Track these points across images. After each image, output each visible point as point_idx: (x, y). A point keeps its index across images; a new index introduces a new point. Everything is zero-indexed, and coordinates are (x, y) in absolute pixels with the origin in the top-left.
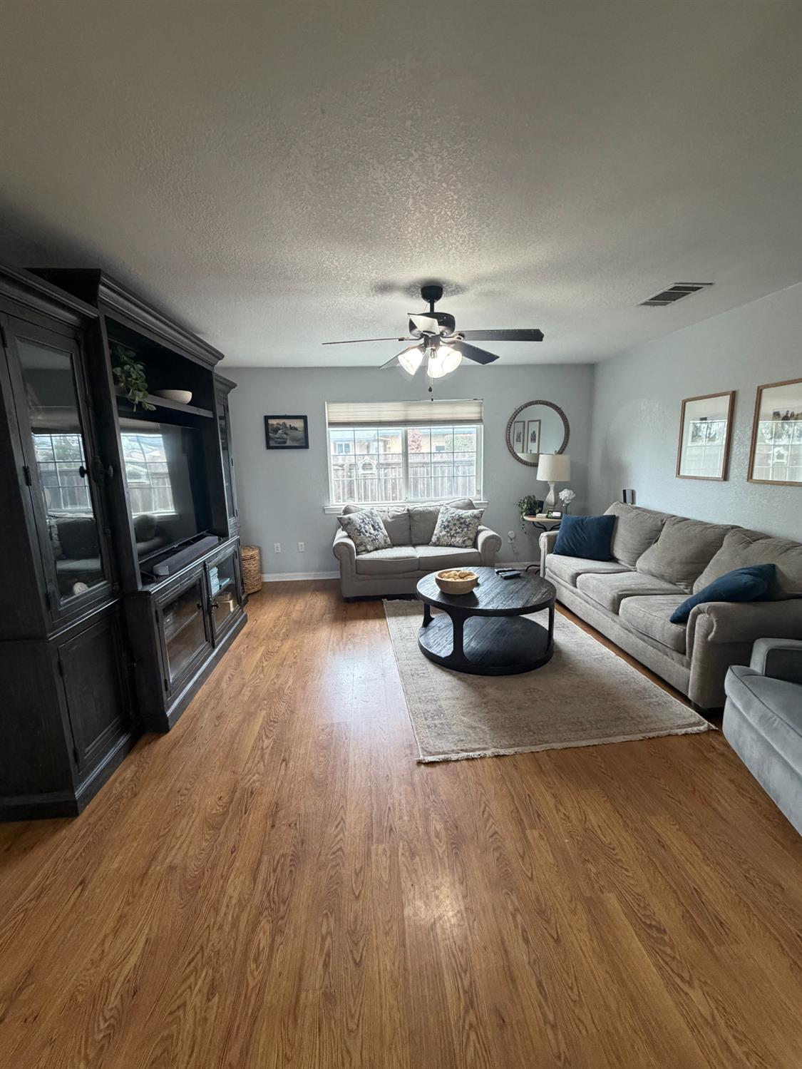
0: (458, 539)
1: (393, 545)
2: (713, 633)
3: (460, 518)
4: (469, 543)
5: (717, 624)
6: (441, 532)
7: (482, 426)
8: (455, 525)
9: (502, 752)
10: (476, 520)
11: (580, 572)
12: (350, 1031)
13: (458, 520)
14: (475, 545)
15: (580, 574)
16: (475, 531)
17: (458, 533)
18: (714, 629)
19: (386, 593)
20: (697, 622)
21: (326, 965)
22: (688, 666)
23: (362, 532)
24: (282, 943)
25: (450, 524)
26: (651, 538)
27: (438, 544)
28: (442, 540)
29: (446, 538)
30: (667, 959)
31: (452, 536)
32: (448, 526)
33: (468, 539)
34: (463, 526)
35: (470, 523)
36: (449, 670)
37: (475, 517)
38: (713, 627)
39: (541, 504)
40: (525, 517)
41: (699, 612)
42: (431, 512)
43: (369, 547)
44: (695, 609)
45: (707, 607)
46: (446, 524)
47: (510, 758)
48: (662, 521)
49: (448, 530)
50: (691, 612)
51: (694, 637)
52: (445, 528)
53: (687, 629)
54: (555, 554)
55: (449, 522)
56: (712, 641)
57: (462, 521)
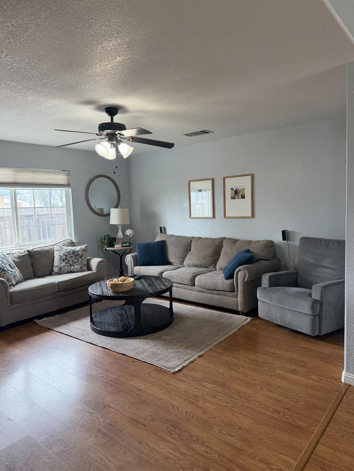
0: (76, 267)
1: (26, 279)
2: (247, 278)
3: (74, 252)
4: (85, 268)
5: (248, 273)
6: (61, 264)
7: (70, 190)
8: (71, 257)
9: (200, 354)
10: (85, 252)
11: (163, 271)
12: (260, 440)
13: (73, 253)
14: (89, 268)
15: (163, 272)
16: (86, 260)
17: (76, 262)
18: (247, 276)
19: (35, 315)
20: (239, 275)
21: (232, 436)
22: (237, 296)
23: (6, 271)
24: (210, 444)
25: (67, 257)
26: (187, 249)
27: (60, 273)
28: (63, 269)
29: (66, 267)
30: (302, 375)
31: (71, 266)
32: (66, 259)
33: (84, 265)
34: (78, 257)
35: (82, 255)
36: (134, 337)
37: (84, 250)
38: (246, 275)
39: (114, 239)
40: (107, 248)
41: (239, 271)
42: (47, 251)
43: (14, 283)
44: (237, 270)
45: (242, 268)
46: (64, 257)
47: (204, 355)
48: (190, 240)
49: (67, 261)
50: (235, 272)
51: (238, 282)
52: (64, 260)
53: (234, 280)
54: (139, 266)
55: (66, 256)
56: (246, 281)
57: (76, 254)
